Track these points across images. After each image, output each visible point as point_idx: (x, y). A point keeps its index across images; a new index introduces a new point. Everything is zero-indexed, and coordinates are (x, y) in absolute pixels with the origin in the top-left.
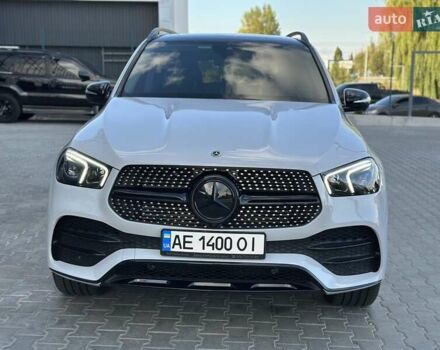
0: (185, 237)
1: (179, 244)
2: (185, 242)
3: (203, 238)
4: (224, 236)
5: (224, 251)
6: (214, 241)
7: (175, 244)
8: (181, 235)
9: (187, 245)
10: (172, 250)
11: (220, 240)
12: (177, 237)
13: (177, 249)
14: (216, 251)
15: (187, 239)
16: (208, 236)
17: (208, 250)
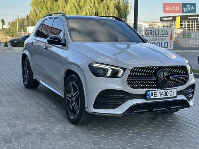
0: (154, 93)
1: (153, 96)
2: (154, 94)
3: (160, 92)
4: (166, 91)
5: (166, 96)
6: (163, 93)
7: (151, 96)
8: (153, 92)
9: (155, 96)
10: (150, 98)
11: (165, 93)
12: (152, 93)
13: (152, 97)
14: (164, 97)
15: (155, 93)
16: (161, 91)
17: (162, 97)
